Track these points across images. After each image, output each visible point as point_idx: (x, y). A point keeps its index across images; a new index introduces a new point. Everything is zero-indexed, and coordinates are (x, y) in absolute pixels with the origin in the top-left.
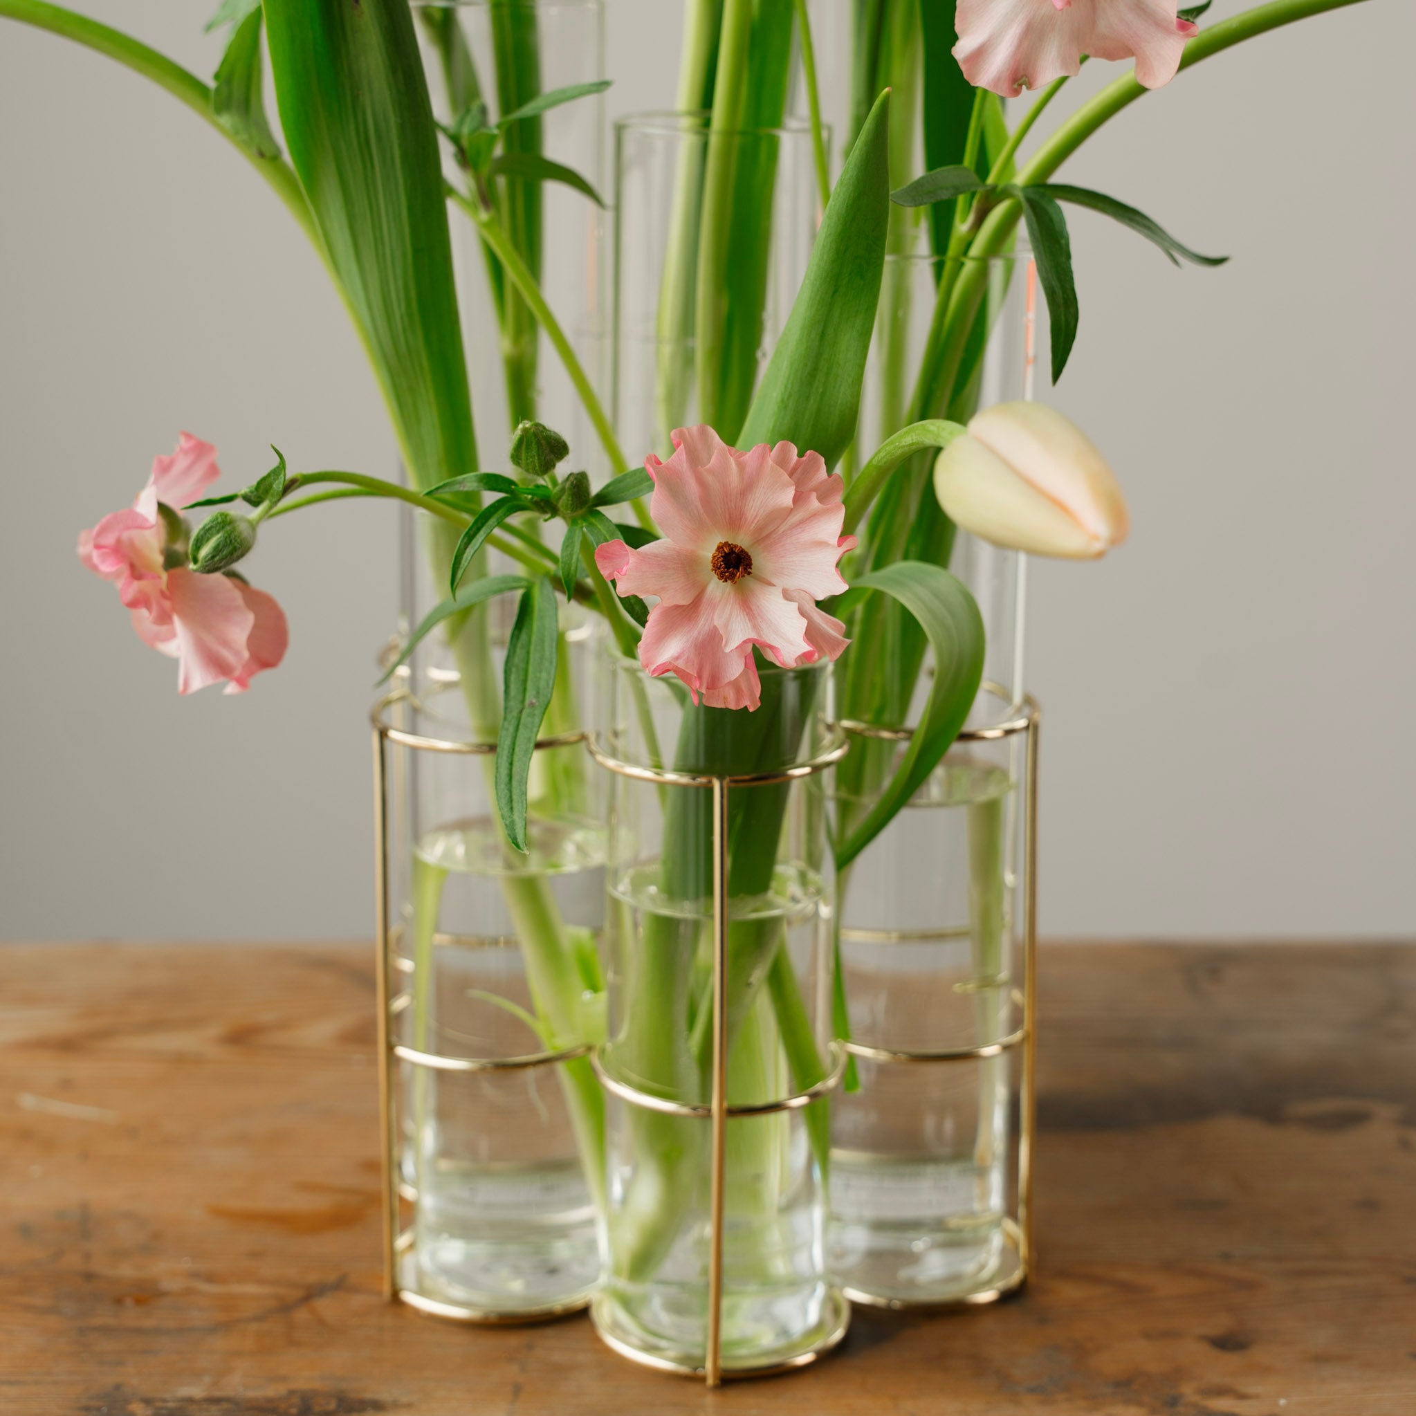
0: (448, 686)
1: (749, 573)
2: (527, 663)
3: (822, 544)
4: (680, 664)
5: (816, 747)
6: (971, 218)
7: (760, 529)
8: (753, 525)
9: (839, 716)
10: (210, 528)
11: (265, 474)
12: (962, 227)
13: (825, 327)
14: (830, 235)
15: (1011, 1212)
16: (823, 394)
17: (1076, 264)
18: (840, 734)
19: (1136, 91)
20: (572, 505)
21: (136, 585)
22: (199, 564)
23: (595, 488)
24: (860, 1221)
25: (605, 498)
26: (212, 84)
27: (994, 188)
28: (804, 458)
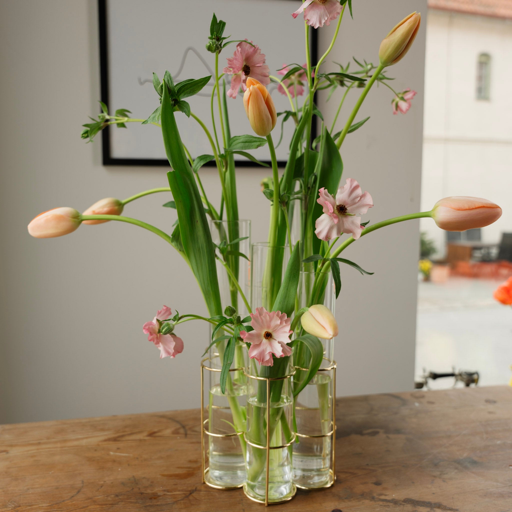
0: (217, 356)
1: (271, 338)
2: (229, 354)
3: (286, 332)
4: (256, 357)
5: (290, 371)
6: (321, 265)
7: (274, 328)
8: (272, 328)
9: (294, 365)
10: (165, 326)
11: (175, 315)
12: (319, 266)
13: (288, 287)
14: (288, 269)
15: (331, 468)
16: (288, 301)
17: (341, 275)
18: (294, 369)
19: (353, 240)
20: (237, 322)
21: (152, 337)
22: (163, 333)
23: (242, 319)
24: (299, 469)
25: (243, 321)
26: (171, 237)
27: (325, 259)
28: (282, 315)
